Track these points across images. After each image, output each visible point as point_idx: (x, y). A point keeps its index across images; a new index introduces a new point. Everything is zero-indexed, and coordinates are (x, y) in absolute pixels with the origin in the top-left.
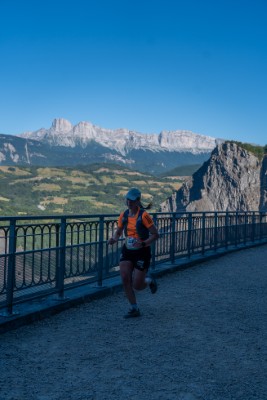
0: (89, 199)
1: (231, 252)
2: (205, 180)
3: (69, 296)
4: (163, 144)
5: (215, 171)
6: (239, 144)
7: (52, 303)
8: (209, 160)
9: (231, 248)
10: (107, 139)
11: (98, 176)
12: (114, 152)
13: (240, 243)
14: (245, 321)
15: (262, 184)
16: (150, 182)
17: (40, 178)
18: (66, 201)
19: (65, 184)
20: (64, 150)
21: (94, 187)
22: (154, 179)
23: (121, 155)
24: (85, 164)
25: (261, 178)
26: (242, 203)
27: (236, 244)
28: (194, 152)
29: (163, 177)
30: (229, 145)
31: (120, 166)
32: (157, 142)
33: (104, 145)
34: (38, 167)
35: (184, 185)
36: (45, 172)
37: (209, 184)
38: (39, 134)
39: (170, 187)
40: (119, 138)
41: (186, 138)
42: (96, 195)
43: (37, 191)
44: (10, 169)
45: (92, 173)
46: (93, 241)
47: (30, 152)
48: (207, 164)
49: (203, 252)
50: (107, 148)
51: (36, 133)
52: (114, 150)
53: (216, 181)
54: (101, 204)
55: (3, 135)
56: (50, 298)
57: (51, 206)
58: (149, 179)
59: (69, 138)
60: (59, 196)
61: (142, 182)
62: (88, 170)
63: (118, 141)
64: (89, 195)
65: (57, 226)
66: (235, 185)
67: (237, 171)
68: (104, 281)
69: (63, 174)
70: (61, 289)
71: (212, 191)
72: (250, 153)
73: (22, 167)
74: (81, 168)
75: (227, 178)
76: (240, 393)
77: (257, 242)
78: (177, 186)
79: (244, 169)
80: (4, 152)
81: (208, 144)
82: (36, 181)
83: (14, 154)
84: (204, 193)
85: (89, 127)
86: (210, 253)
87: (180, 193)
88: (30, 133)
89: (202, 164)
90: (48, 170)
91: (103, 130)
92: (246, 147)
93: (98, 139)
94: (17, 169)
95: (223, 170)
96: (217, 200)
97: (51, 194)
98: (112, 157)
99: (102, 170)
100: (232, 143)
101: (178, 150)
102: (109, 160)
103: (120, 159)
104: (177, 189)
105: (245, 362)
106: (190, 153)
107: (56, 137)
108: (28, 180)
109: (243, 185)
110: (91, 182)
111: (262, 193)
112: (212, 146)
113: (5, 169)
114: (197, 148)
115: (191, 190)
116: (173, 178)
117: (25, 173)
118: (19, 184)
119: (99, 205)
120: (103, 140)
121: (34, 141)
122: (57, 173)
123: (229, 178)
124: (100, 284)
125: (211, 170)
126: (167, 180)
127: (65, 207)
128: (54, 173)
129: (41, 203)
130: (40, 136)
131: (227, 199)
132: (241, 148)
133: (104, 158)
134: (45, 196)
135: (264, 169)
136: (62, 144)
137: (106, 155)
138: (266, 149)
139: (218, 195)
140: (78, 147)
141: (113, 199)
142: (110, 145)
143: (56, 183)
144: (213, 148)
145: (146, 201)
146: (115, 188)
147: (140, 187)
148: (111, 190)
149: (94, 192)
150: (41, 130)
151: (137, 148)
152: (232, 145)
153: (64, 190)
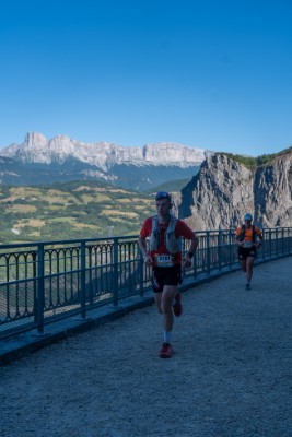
0: (70, 220)
2: (195, 195)
3: (50, 330)
4: (148, 158)
5: (205, 185)
6: (230, 156)
7: (31, 340)
8: (199, 174)
9: (225, 269)
10: (86, 154)
11: (78, 195)
12: (95, 168)
14: (243, 350)
15: (255, 199)
16: (135, 200)
17: (13, 199)
18: (43, 223)
19: (41, 204)
20: (39, 167)
21: (74, 207)
22: (140, 196)
23: (103, 172)
24: (63, 182)
25: (255, 192)
26: (235, 219)
27: (230, 265)
28: (182, 165)
29: (150, 193)
31: (102, 184)
32: (142, 156)
33: (84, 160)
34: (10, 187)
36: (19, 192)
37: (200, 199)
38: (10, 150)
40: (100, 152)
41: (173, 151)
42: (76, 216)
43: (10, 214)
45: (71, 192)
46: (75, 268)
47: (2, 170)
48: (196, 178)
49: (195, 275)
50: (86, 164)
51: (7, 148)
52: (95, 166)
53: (207, 197)
54: (82, 225)
56: (28, 334)
57: (27, 229)
58: (134, 196)
59: (44, 154)
60: (35, 218)
61: (127, 200)
62: (67, 188)
63: (99, 156)
64: (69, 216)
65: (34, 254)
66: (227, 200)
67: (229, 185)
68: (87, 313)
69: (40, 194)
70: (40, 323)
71: (203, 207)
72: (242, 165)
74: (59, 187)
75: (218, 193)
76: (241, 430)
79: (236, 183)
81: (196, 158)
82: (9, 203)
84: (194, 209)
85: (66, 141)
86: (202, 277)
89: (190, 178)
90: (21, 189)
91: (82, 144)
92: (237, 158)
93: (76, 155)
95: (214, 184)
96: (208, 217)
97: (27, 216)
98: (92, 173)
99: (82, 188)
100: (222, 155)
101: (164, 164)
102: (89, 177)
103: (101, 175)
105: (245, 396)
106: (178, 167)
107: (29, 153)
109: (236, 200)
110: (70, 202)
111: (256, 208)
112: (201, 159)
114: (185, 161)
115: (180, 207)
119: (80, 226)
120: (82, 155)
121: (4, 158)
122: (33, 193)
123: (221, 192)
124: (84, 316)
125: (201, 183)
127: (42, 230)
128: (29, 193)
129: (15, 226)
130: (11, 152)
131: (219, 216)
132: (231, 161)
133: (83, 175)
134: (20, 219)
135: (256, 183)
136: (36, 161)
137: (85, 172)
138: (260, 161)
139: (209, 211)
140: (54, 164)
141: (94, 219)
142: (89, 160)
143: (32, 204)
144: (202, 161)
145: (131, 220)
146: (97, 207)
147: (124, 205)
148: (93, 210)
149: (75, 212)
150: (12, 146)
151: (119, 163)
152: (222, 157)
153: (40, 211)
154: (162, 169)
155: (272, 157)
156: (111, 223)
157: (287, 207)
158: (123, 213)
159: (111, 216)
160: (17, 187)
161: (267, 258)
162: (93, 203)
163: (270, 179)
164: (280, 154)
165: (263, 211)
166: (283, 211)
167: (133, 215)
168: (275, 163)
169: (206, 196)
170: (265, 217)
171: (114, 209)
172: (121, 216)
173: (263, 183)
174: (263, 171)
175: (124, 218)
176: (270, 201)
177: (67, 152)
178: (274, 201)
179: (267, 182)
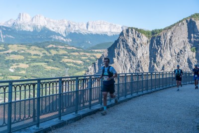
0: (43, 64)
1: (135, 97)
2: (116, 52)
4: (89, 29)
5: (122, 46)
6: (136, 29)
8: (118, 39)
9: (134, 95)
10: (54, 26)
11: (48, 50)
12: (58, 34)
13: (139, 92)
15: (150, 54)
16: (82, 53)
17: (10, 51)
18: (28, 66)
19: (27, 55)
20: (26, 33)
21: (46, 57)
22: (84, 51)
23: (63, 37)
24: (40, 42)
25: (150, 51)
26: (138, 66)
28: (109, 34)
29: (90, 50)
30: (130, 30)
31: (63, 44)
32: (86, 28)
33: (51, 29)
34: (9, 44)
35: (103, 55)
36: (14, 48)
37: (119, 54)
39: (94, 56)
40: (62, 25)
41: (104, 26)
42: (47, 62)
43: (8, 60)
45: (44, 48)
47: (3, 34)
48: (117, 42)
50: (54, 32)
51: (7, 22)
52: (58, 33)
57: (18, 69)
58: (81, 51)
59: (29, 25)
60: (23, 63)
61: (77, 54)
62: (42, 46)
63: (61, 27)
64: (43, 62)
66: (134, 55)
67: (135, 46)
69: (26, 49)
71: (120, 59)
72: (143, 35)
75: (129, 50)
77: (149, 91)
78: (99, 56)
79: (139, 45)
81: (117, 30)
82: (8, 53)
84: (115, 60)
85: (42, 18)
87: (100, 60)
88: (4, 22)
89: (114, 42)
90: (16, 46)
91: (51, 20)
92: (140, 31)
93: (48, 27)
95: (127, 45)
96: (123, 64)
97: (18, 61)
98: (57, 38)
99: (51, 46)
100: (132, 29)
101: (98, 33)
102: (55, 40)
103: (62, 38)
104: (99, 57)
106: (106, 35)
107: (20, 25)
108: (2, 53)
109: (139, 55)
110: (44, 54)
111: (151, 60)
112: (120, 31)
114: (110, 32)
116: (96, 51)
119: (49, 68)
120: (51, 27)
121: (6, 28)
123: (131, 50)
125: (119, 44)
126: (92, 52)
127: (27, 70)
128: (20, 48)
129: (11, 67)
130: (10, 24)
131: (129, 64)
132: (137, 32)
133: (52, 38)
134: (14, 63)
135: (151, 45)
136: (24, 29)
137: (53, 37)
138: (153, 33)
139: (124, 61)
140: (35, 31)
141: (58, 64)
143: (21, 54)
144: (120, 32)
145: (79, 65)
146: (59, 57)
147: (75, 56)
148: (57, 58)
149: (46, 60)
150: (10, 20)
151: (73, 32)
152: (132, 30)
153: (26, 59)
154: (97, 35)
155: (160, 31)
156: (67, 67)
157: (168, 59)
158: (74, 61)
159: (67, 62)
160: (12, 44)
161: (157, 89)
162: (57, 54)
163: (159, 43)
164: (165, 29)
165: (155, 62)
166: (166, 62)
167: (80, 62)
168: (161, 34)
169: (122, 52)
170: (155, 65)
171: (69, 58)
172: (73, 63)
173: (155, 45)
174: (156, 40)
175: (75, 64)
176: (159, 56)
177: (42, 25)
178: (161, 55)
179: (157, 45)
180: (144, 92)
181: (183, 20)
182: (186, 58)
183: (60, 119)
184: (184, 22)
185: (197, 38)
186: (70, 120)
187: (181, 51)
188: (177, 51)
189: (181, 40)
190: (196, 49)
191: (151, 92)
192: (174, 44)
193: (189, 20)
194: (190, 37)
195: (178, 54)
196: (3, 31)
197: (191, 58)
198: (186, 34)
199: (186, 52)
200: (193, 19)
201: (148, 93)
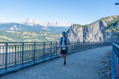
0: (37, 40)
1: (76, 52)
4: (57, 25)
5: (71, 32)
6: (77, 25)
9: (76, 51)
11: (40, 34)
12: (44, 27)
15: (83, 35)
16: (54, 35)
17: (24, 34)
18: (31, 40)
19: (31, 36)
20: (30, 27)
21: (39, 37)
24: (36, 30)
25: (83, 34)
26: (78, 40)
28: (66, 27)
29: (58, 34)
31: (46, 31)
32: (56, 25)
33: (41, 25)
34: (23, 31)
36: (25, 33)
37: (70, 35)
38: (23, 22)
40: (45, 23)
41: (63, 24)
42: (39, 39)
43: (23, 38)
44: (15, 32)
45: (38, 33)
47: (21, 27)
48: (69, 30)
50: (42, 26)
53: (72, 35)
55: (13, 23)
58: (54, 34)
59: (32, 24)
63: (45, 24)
66: (76, 36)
67: (77, 32)
71: (70, 37)
72: (80, 27)
73: (19, 31)
74: (35, 32)
75: (74, 34)
78: (61, 36)
79: (79, 31)
80: (14, 27)
82: (23, 35)
83: (16, 28)
85: (37, 20)
89: (68, 30)
90: (26, 32)
91: (41, 21)
92: (79, 25)
93: (40, 24)
94: (17, 32)
95: (73, 32)
96: (72, 40)
97: (27, 39)
98: (43, 29)
99: (41, 32)
103: (46, 29)
107: (28, 23)
108: (20, 35)
109: (79, 35)
110: (38, 35)
111: (84, 38)
112: (70, 26)
113: (14, 32)
114: (66, 26)
116: (60, 34)
117: (19, 33)
118: (18, 36)
120: (41, 24)
121: (22, 24)
122: (29, 33)
126: (58, 35)
131: (74, 40)
133: (41, 29)
134: (25, 39)
136: (30, 25)
137: (42, 28)
138: (85, 26)
139: (72, 38)
140: (34, 26)
141: (44, 40)
142: (43, 25)
143: (28, 36)
147: (51, 36)
148: (43, 37)
150: (24, 21)
151: (50, 26)
152: (75, 25)
153: (30, 38)
154: (61, 27)
155: (88, 25)
157: (91, 37)
159: (48, 39)
161: (86, 49)
163: (87, 31)
164: (90, 25)
165: (85, 38)
166: (90, 39)
167: (53, 39)
168: (88, 27)
170: (86, 40)
171: (49, 37)
172: (50, 39)
173: (85, 32)
174: (86, 29)
177: (37, 23)
178: (88, 36)
179: (86, 31)
180: (80, 50)
181: (97, 21)
182: (99, 37)
183: (44, 59)
184: (98, 21)
185: (104, 28)
186: (48, 60)
187: (97, 34)
188: (95, 34)
189: (97, 29)
190: (103, 33)
191: (83, 50)
192: (93, 31)
193: (100, 21)
194: (100, 28)
195: (95, 35)
196: (21, 26)
197: (101, 37)
198: (98, 27)
199: (99, 35)
200: (102, 20)
201: (82, 50)
